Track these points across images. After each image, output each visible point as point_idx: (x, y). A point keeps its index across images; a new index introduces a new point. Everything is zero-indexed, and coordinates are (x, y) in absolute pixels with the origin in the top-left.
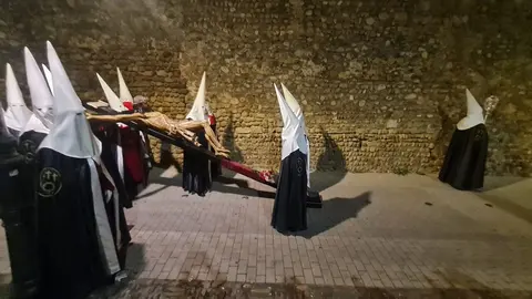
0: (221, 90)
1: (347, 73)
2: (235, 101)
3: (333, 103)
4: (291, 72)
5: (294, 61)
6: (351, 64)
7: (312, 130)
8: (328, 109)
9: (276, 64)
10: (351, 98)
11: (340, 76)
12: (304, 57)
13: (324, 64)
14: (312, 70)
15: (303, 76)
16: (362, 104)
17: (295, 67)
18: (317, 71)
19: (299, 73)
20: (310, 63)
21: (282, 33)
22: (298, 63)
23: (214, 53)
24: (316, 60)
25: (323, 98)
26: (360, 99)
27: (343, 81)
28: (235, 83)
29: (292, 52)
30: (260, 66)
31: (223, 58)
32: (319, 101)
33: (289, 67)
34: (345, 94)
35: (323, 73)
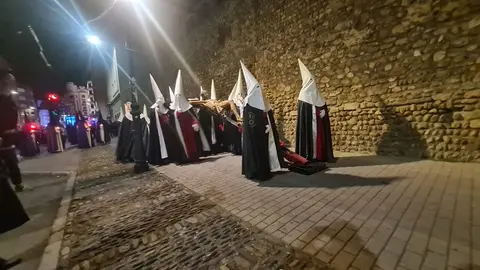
0: (278, 83)
1: (406, 24)
2: (288, 89)
3: (388, 67)
4: (333, 49)
5: (334, 36)
6: (411, 10)
7: (362, 106)
8: (382, 77)
9: (318, 46)
10: (417, 53)
11: (394, 31)
12: (345, 28)
13: (369, 26)
14: (355, 38)
15: (346, 48)
16: (439, 57)
17: (336, 42)
18: (361, 37)
19: (341, 46)
20: (353, 31)
21: (321, 15)
22: (340, 37)
23: (274, 55)
24: (358, 26)
25: (372, 65)
26: (433, 52)
27: (399, 36)
28: (287, 74)
29: (331, 29)
30: (304, 53)
31: (278, 57)
32: (368, 69)
33: (330, 44)
34: (405, 51)
35: (371, 35)
